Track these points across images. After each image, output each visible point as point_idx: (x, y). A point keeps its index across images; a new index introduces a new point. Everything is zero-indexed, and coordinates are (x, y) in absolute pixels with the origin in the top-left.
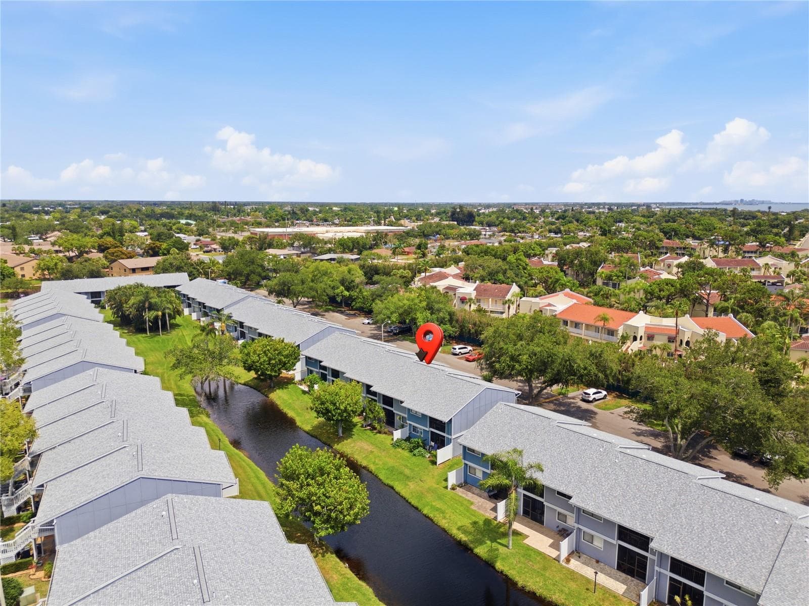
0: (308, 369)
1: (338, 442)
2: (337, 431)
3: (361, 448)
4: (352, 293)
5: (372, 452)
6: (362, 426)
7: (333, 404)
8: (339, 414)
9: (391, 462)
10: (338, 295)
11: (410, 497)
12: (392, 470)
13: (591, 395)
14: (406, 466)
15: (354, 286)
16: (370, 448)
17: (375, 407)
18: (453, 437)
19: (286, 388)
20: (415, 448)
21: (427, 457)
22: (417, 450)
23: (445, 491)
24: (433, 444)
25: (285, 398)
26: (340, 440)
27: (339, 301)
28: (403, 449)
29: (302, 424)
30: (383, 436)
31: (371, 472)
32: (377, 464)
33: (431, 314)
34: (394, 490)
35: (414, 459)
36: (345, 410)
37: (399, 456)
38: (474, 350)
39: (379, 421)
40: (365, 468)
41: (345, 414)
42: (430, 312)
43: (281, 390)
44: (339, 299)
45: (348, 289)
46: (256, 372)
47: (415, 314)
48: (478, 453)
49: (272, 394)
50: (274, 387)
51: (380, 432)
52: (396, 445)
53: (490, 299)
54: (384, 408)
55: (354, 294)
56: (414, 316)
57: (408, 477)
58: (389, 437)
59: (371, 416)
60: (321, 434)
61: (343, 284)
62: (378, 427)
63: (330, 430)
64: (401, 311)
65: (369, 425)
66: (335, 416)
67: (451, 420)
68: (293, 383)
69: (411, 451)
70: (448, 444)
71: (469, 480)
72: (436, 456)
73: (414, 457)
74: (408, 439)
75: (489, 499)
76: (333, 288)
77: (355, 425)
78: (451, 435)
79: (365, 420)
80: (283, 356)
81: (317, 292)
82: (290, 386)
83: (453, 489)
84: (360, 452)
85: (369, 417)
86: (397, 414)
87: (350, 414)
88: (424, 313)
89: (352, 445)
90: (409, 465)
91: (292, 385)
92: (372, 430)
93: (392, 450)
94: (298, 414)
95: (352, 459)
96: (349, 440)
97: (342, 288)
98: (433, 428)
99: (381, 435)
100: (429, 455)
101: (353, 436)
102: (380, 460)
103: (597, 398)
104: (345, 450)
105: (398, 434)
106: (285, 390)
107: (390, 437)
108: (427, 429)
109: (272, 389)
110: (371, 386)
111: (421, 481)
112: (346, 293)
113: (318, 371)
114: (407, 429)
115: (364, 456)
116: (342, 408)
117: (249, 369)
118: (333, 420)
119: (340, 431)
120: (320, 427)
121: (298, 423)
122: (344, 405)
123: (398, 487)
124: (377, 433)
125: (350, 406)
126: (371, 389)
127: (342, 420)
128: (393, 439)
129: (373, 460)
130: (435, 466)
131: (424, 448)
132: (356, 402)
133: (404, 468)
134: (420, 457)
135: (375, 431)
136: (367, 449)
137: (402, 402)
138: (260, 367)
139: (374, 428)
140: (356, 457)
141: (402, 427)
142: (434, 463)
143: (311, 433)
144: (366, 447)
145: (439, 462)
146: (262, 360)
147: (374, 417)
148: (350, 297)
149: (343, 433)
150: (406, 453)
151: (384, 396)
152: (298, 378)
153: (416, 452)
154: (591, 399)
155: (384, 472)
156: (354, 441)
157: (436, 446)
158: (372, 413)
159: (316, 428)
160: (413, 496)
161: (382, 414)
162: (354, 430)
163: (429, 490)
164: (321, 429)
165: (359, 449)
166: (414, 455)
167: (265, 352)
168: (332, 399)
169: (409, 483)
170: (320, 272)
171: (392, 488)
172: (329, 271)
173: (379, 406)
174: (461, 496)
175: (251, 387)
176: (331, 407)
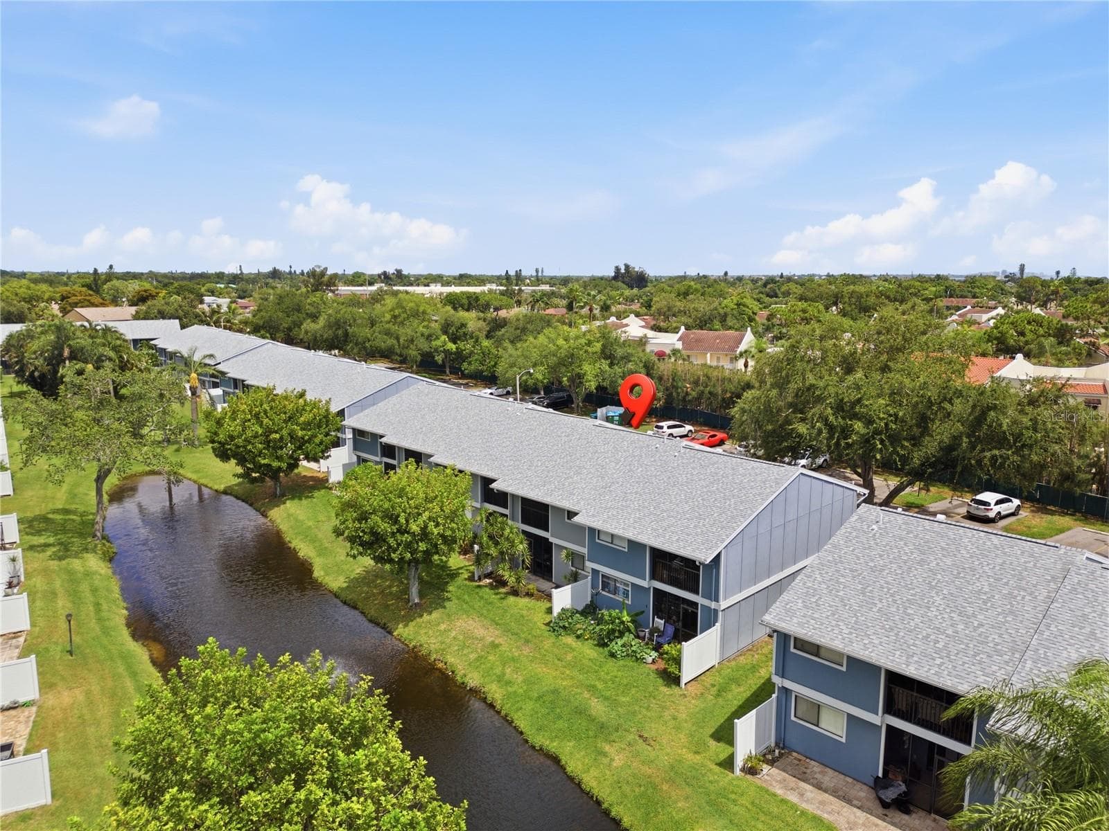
0: (359, 457)
1: (407, 619)
2: (406, 591)
3: (468, 636)
4: (461, 345)
5: (494, 646)
6: (471, 579)
7: (391, 518)
8: (408, 546)
9: (550, 677)
10: (436, 350)
11: (612, 799)
12: (552, 701)
13: (992, 506)
14: (592, 688)
15: (465, 335)
16: (490, 634)
17: (503, 529)
18: (724, 604)
19: (307, 497)
20: (612, 635)
21: (650, 660)
22: (620, 642)
23: (726, 778)
24: (660, 623)
25: (301, 518)
26: (412, 612)
27: (440, 362)
28: (578, 637)
29: (327, 574)
30: (523, 602)
31: (492, 706)
32: (509, 683)
33: (611, 365)
34: (563, 768)
35: (611, 664)
36: (425, 534)
37: (569, 657)
38: (696, 431)
39: (514, 564)
40: (474, 692)
41: (422, 546)
42: (608, 362)
43: (296, 501)
44: (439, 358)
45: (454, 340)
46: (241, 461)
47: (580, 366)
48: (836, 656)
49: (276, 509)
50: (283, 495)
51: (515, 593)
52: (561, 626)
53: (709, 355)
54: (524, 532)
55: (467, 346)
56: (578, 370)
57: (602, 726)
58: (539, 604)
59: (493, 551)
60: (367, 598)
61: (445, 333)
62: (512, 581)
63: (390, 587)
64: (553, 360)
65: (488, 576)
66: (395, 551)
67: (717, 559)
68: (327, 488)
69: (602, 644)
70: (709, 625)
71: (792, 739)
72: (678, 661)
73: (611, 662)
74: (590, 610)
75: (880, 811)
76: (429, 338)
77: (454, 575)
78: (717, 600)
79: (478, 562)
80: (297, 424)
81: (398, 339)
82: (316, 494)
83: (751, 771)
84: (464, 647)
85: (488, 555)
86: (561, 548)
87: (436, 546)
88: (597, 365)
89: (443, 627)
90: (600, 686)
91: (323, 492)
92: (496, 587)
93: (549, 642)
94: (322, 552)
95: (440, 665)
96: (435, 615)
97: (444, 338)
98: (662, 581)
99: (518, 599)
100: (654, 654)
101: (447, 604)
102: (516, 670)
103: (1003, 513)
104: (423, 639)
105: (563, 598)
106: (304, 502)
107: (544, 605)
108: (644, 583)
109: (277, 498)
110: (493, 481)
111: (645, 739)
112: (451, 346)
113: (378, 459)
114: (585, 584)
115: (473, 656)
116: (414, 528)
117: (223, 455)
118: (391, 561)
119: (414, 590)
120: (367, 579)
121: (318, 573)
122: (420, 521)
123: (575, 762)
124: (507, 594)
125: (437, 525)
126: (494, 486)
127: (415, 561)
128: (550, 611)
129: (498, 671)
130: (675, 690)
131: (638, 637)
132: (454, 513)
133: (586, 695)
134: (630, 663)
135: (503, 590)
136: (482, 639)
137: (571, 514)
138: (244, 447)
139: (501, 583)
140: (451, 659)
141: (574, 578)
142: (672, 679)
143: (343, 595)
144: (480, 632)
145: (687, 675)
146: (249, 433)
147: (502, 553)
148: (459, 353)
149: (421, 595)
150: (589, 651)
151: (526, 502)
152: (336, 476)
153: (617, 645)
154: (992, 515)
155: (529, 706)
156: (449, 616)
157: (671, 630)
158: (497, 544)
159: (355, 583)
160: (624, 796)
161: (522, 547)
162: (450, 588)
163: (675, 773)
164: (368, 584)
165: (461, 637)
166: (613, 655)
167: (257, 416)
168: (387, 505)
169: (607, 748)
170: (405, 312)
171: (556, 760)
172: (421, 309)
173: (515, 527)
174: (784, 801)
175: (237, 498)
176: (385, 527)
